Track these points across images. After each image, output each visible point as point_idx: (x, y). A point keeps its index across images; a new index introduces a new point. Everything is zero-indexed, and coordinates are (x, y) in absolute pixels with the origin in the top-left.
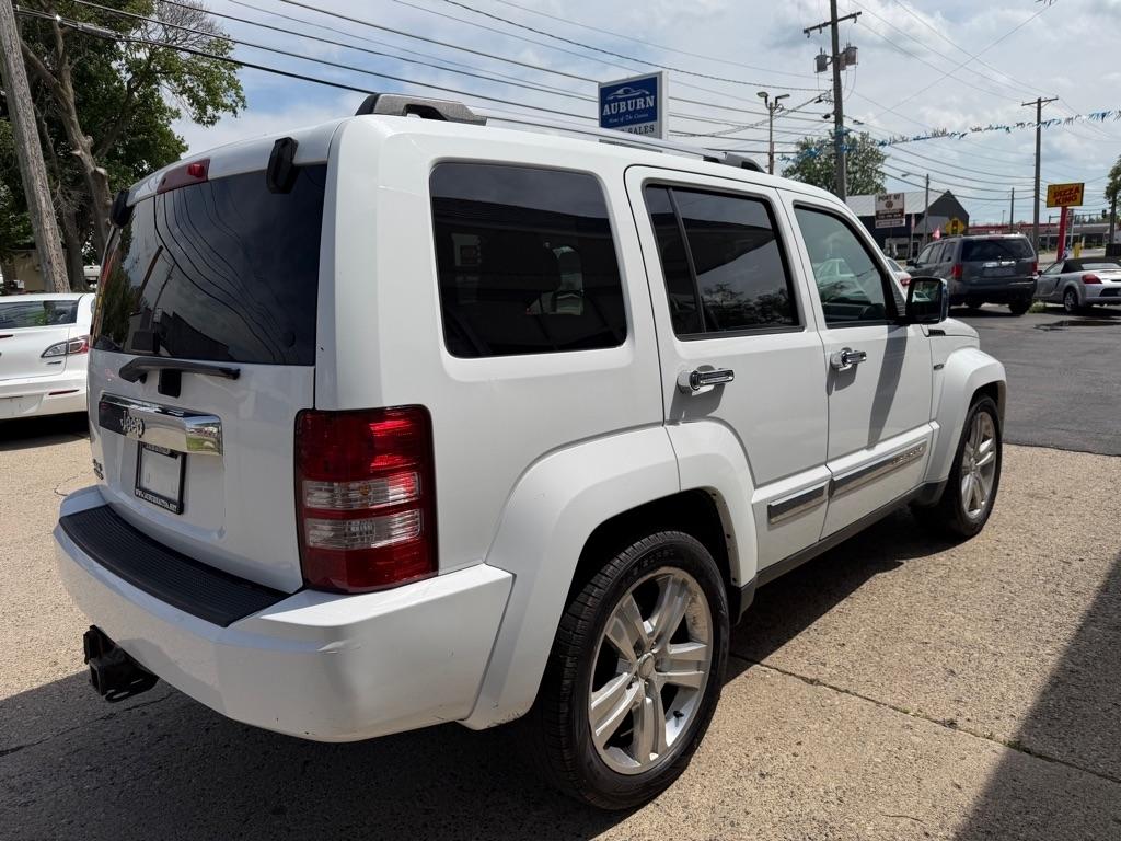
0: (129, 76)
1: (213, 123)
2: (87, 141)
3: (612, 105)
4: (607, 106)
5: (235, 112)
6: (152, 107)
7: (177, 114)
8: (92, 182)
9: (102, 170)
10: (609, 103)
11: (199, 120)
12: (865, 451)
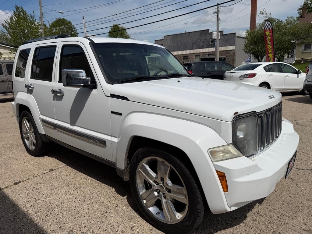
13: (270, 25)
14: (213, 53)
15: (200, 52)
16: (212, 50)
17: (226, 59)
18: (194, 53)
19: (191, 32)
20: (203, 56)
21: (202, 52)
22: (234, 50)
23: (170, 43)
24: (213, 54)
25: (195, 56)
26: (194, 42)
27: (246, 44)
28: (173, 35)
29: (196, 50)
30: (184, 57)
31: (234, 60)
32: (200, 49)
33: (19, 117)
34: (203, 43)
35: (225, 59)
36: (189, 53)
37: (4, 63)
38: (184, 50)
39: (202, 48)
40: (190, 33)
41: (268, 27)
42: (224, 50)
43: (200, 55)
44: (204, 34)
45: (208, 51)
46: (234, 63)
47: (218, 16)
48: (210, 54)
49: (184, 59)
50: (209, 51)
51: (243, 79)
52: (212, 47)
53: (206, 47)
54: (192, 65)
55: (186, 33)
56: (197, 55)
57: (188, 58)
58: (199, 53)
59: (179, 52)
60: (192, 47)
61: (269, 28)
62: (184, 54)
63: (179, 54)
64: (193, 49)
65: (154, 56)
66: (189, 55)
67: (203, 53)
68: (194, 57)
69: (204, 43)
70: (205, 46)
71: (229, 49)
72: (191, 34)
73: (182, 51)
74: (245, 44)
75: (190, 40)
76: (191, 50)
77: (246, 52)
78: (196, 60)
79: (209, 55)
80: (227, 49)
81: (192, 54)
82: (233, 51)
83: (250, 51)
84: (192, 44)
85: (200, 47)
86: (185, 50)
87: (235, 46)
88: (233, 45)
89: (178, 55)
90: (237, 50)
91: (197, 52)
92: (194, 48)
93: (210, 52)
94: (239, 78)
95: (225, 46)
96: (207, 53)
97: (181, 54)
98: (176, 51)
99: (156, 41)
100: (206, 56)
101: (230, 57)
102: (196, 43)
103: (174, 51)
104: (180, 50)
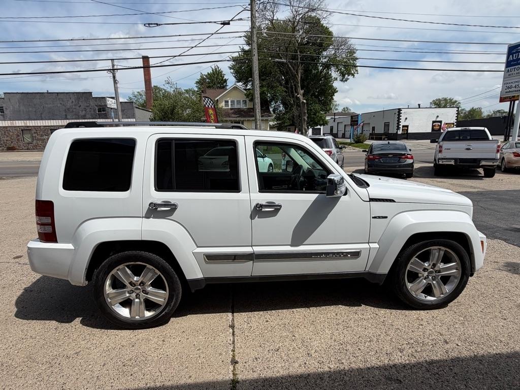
0: (321, 68)
1: (346, 81)
2: (302, 92)
3: (514, 55)
4: (511, 56)
5: (354, 76)
6: (328, 78)
7: (336, 79)
8: (301, 105)
9: (305, 101)
10: (512, 54)
11: (342, 80)
12: (289, 247)
13: (212, 102)
19: (60, 93)
23: (19, 106)
26: (68, 109)
28: (23, 93)
30: (51, 130)
34: (84, 112)
38: (50, 120)
40: (58, 93)
41: (206, 103)
44: (83, 98)
47: (114, 77)
53: (91, 117)
55: (48, 93)
60: (66, 115)
61: (211, 106)
62: (52, 126)
70: (88, 116)
72: (60, 96)
75: (59, 105)
84: (65, 111)
85: (80, 116)
86: (53, 120)
89: (40, 127)
92: (69, 117)
97: (44, 125)
102: (71, 110)
103: (30, 119)
104: (41, 118)
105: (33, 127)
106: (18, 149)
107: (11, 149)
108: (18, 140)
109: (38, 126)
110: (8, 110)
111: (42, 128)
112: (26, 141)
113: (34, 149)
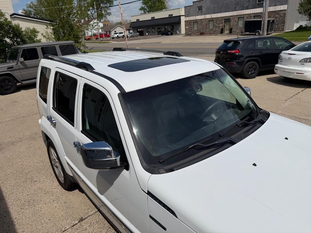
14: (260, 14)
15: (244, 13)
16: (259, 10)
17: (275, 21)
18: (237, 14)
20: (247, 18)
21: (246, 13)
22: (286, 10)
23: (210, 4)
24: (260, 16)
25: (238, 18)
27: (302, 3)
29: (239, 11)
30: (225, 19)
31: (285, 22)
32: (244, 11)
33: (46, 141)
35: (273, 21)
36: (231, 15)
37: (39, 46)
38: (225, 12)
39: (247, 9)
42: (273, 10)
43: (244, 17)
45: (253, 12)
46: (284, 26)
48: (256, 15)
49: (225, 22)
50: (255, 12)
51: (305, 63)
52: (258, 8)
53: (252, 7)
54: (240, 43)
56: (240, 17)
57: (230, 21)
58: (243, 15)
59: (220, 14)
60: (235, 8)
62: (225, 17)
63: (220, 16)
64: (236, 11)
65: (192, 19)
66: (231, 17)
67: (248, 14)
68: (236, 19)
69: (249, 3)
70: (250, 6)
71: (279, 10)
73: (223, 13)
74: (300, 3)
76: (234, 12)
77: (300, 13)
78: (239, 23)
79: (254, 16)
80: (277, 10)
81: (235, 16)
82: (284, 12)
83: (305, 11)
84: (236, 4)
85: (245, 7)
86: (227, 12)
87: (287, 5)
88: (284, 5)
89: (219, 18)
90: (288, 10)
91: (241, 14)
92: (237, 9)
93: (257, 13)
94: (300, 62)
95: (275, 6)
96: (252, 15)
97: (222, 16)
98: (217, 13)
99: (195, 3)
100: (251, 19)
101: (279, 19)
102: (239, 3)
103: (214, 13)
104: (220, 12)
105: (215, 18)
106: (205, 34)
107: (202, 34)
108: (206, 28)
109: (218, 18)
110: (204, 8)
111: (220, 18)
112: (210, 28)
113: (213, 34)
